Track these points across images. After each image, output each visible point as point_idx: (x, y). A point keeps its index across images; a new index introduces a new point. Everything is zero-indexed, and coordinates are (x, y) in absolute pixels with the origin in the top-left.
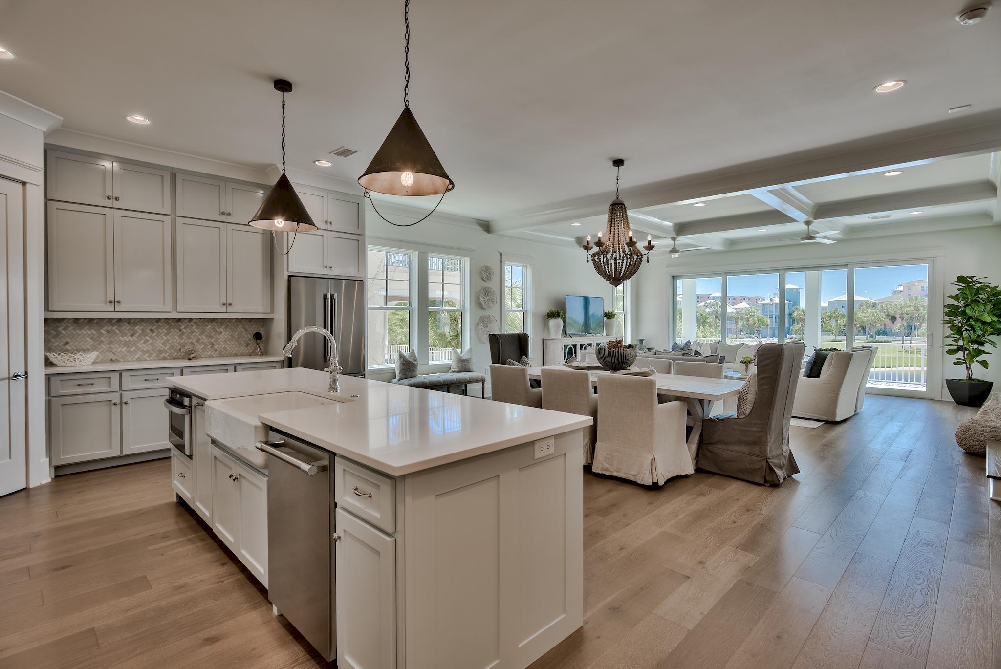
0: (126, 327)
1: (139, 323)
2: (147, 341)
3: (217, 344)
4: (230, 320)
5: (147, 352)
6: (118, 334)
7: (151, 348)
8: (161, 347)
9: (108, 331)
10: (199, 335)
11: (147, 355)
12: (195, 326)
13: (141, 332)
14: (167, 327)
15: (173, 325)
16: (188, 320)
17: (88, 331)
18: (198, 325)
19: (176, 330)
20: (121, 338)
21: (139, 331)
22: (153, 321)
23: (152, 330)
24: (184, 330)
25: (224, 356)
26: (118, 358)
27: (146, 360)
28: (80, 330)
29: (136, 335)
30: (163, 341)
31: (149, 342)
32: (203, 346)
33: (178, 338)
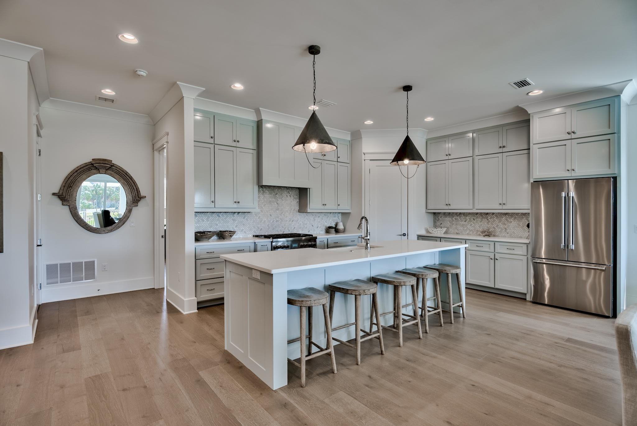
0: (463, 217)
1: (468, 216)
2: (471, 225)
3: (509, 229)
4: (517, 214)
5: (471, 230)
6: (459, 220)
7: (473, 228)
8: (478, 229)
9: (456, 219)
10: (498, 223)
11: (472, 232)
12: (496, 218)
13: (469, 220)
14: (481, 217)
15: (484, 216)
16: (492, 214)
17: (448, 218)
18: (497, 217)
19: (485, 219)
20: (461, 223)
21: (468, 219)
22: (474, 214)
23: (474, 219)
24: (490, 220)
25: (513, 237)
26: (459, 232)
27: (471, 235)
28: (446, 218)
29: (467, 221)
30: (479, 225)
31: (473, 225)
32: (500, 230)
33: (486, 224)
